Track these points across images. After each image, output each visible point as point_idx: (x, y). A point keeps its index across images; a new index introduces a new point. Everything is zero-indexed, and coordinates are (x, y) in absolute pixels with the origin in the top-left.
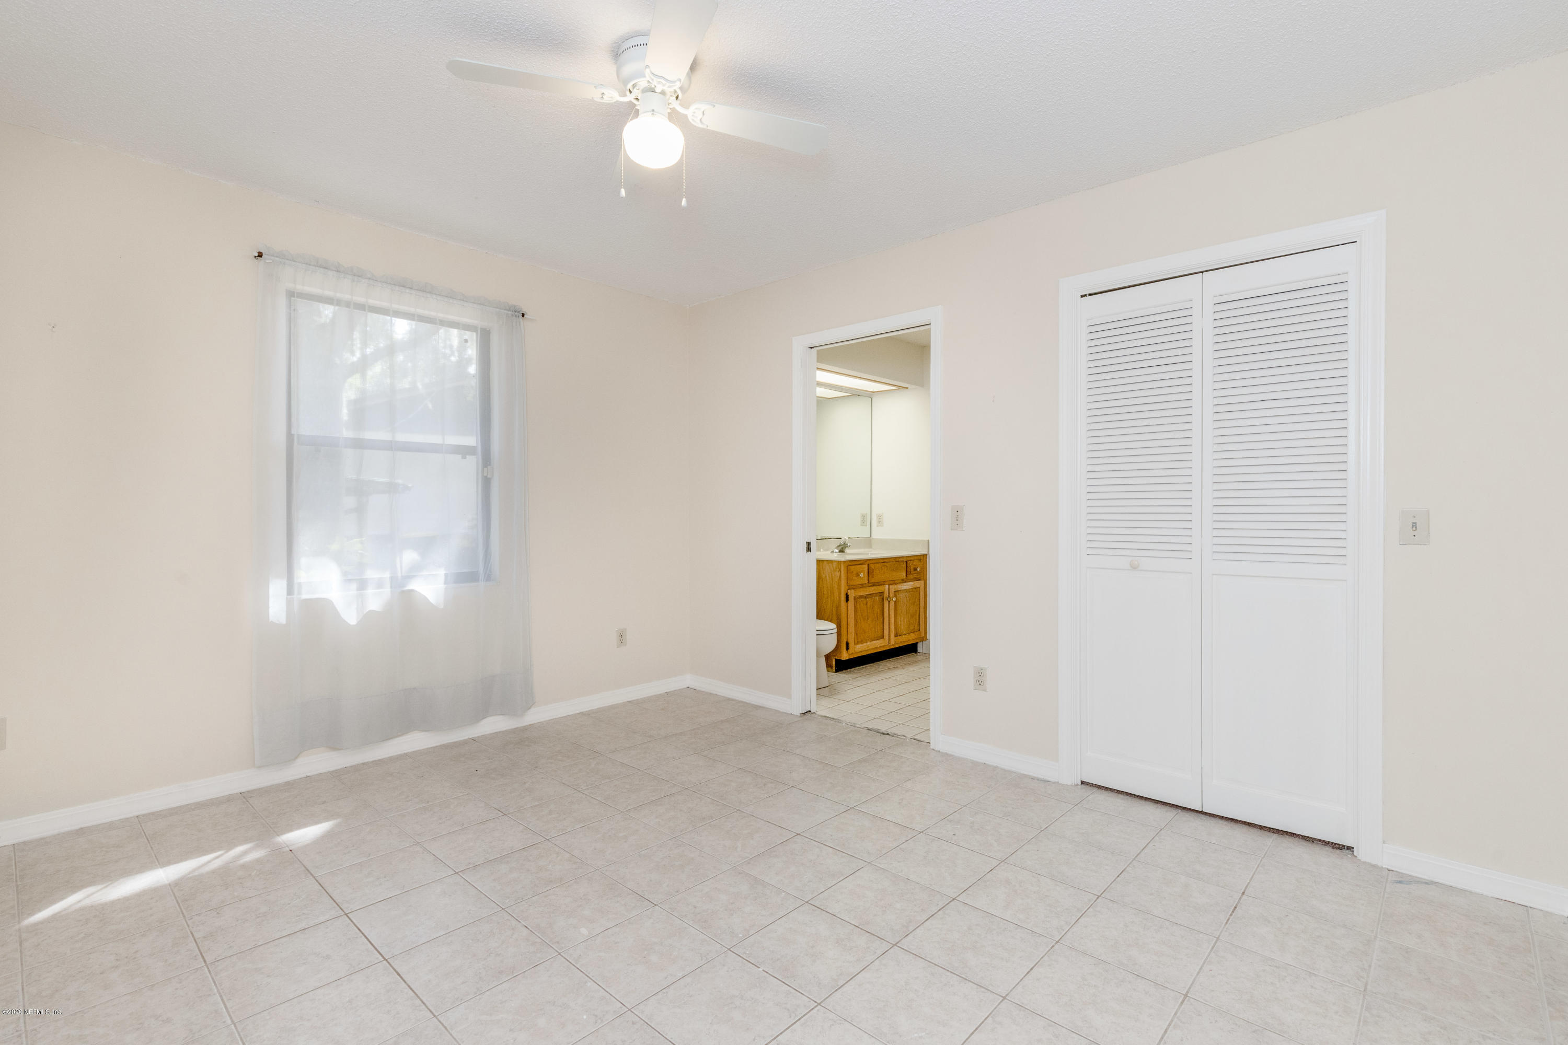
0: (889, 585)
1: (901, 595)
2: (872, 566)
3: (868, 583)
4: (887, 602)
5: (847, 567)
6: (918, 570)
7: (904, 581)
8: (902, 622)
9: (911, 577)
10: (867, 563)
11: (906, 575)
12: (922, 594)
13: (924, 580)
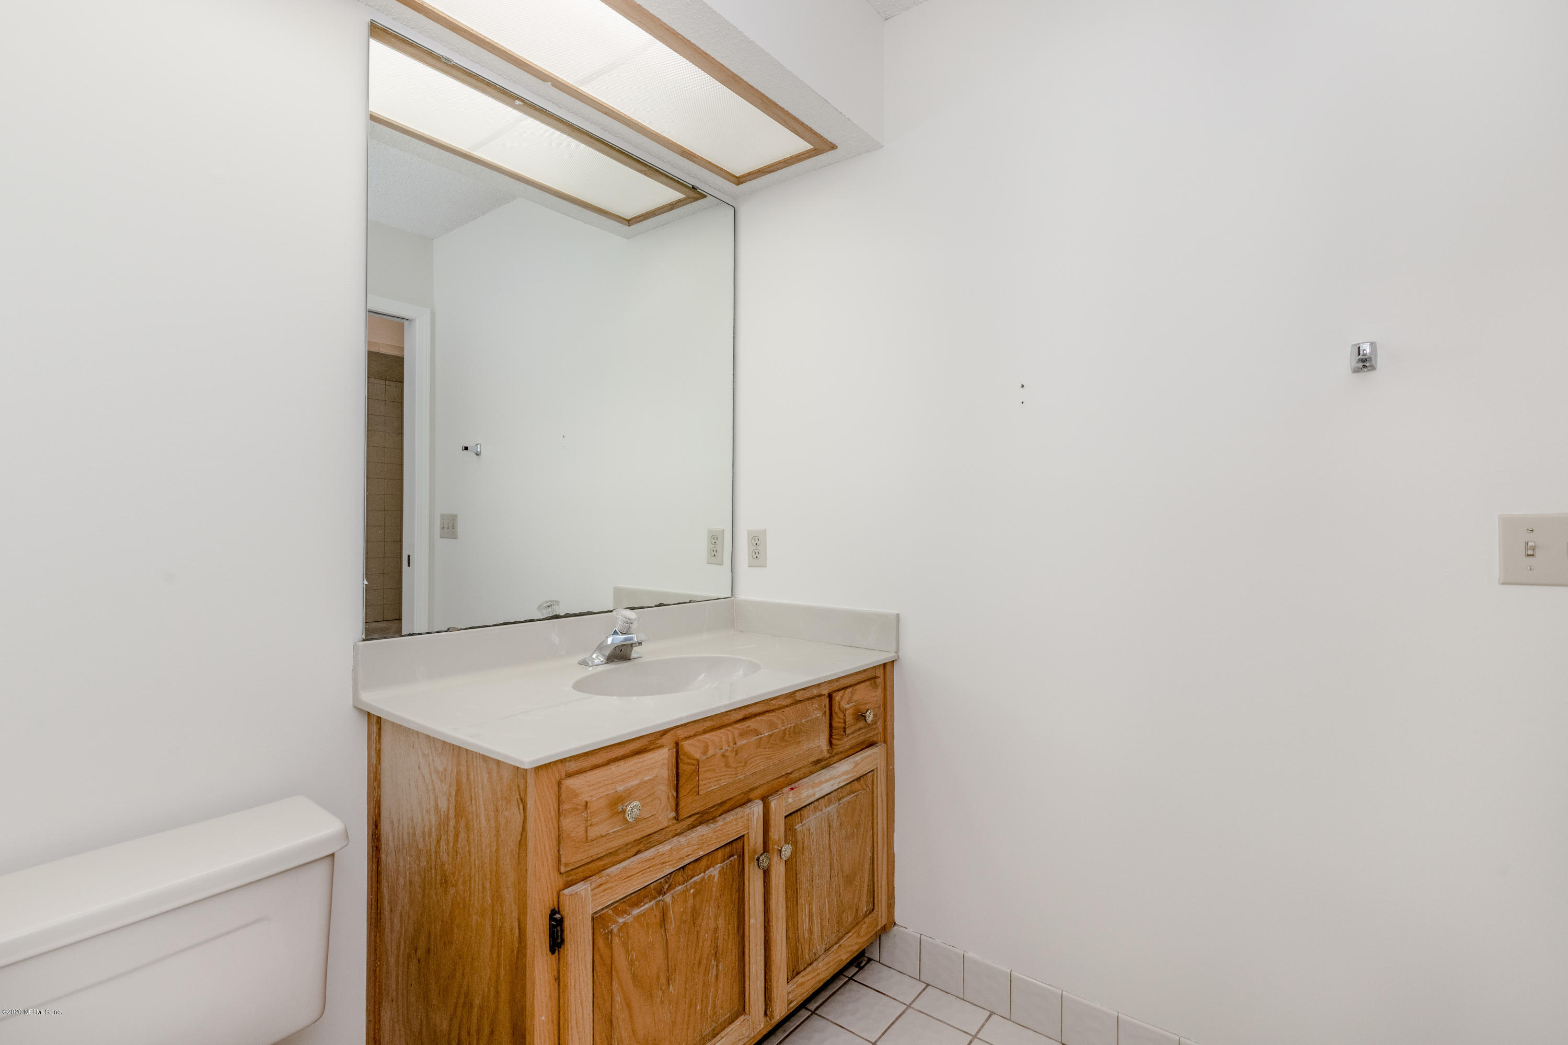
0: (765, 799)
1: (811, 823)
2: (691, 748)
3: (677, 818)
4: (760, 874)
5: (559, 784)
6: (870, 717)
7: (821, 764)
8: (816, 919)
9: (845, 743)
10: (668, 740)
11: (831, 743)
12: (881, 789)
13: (885, 742)
